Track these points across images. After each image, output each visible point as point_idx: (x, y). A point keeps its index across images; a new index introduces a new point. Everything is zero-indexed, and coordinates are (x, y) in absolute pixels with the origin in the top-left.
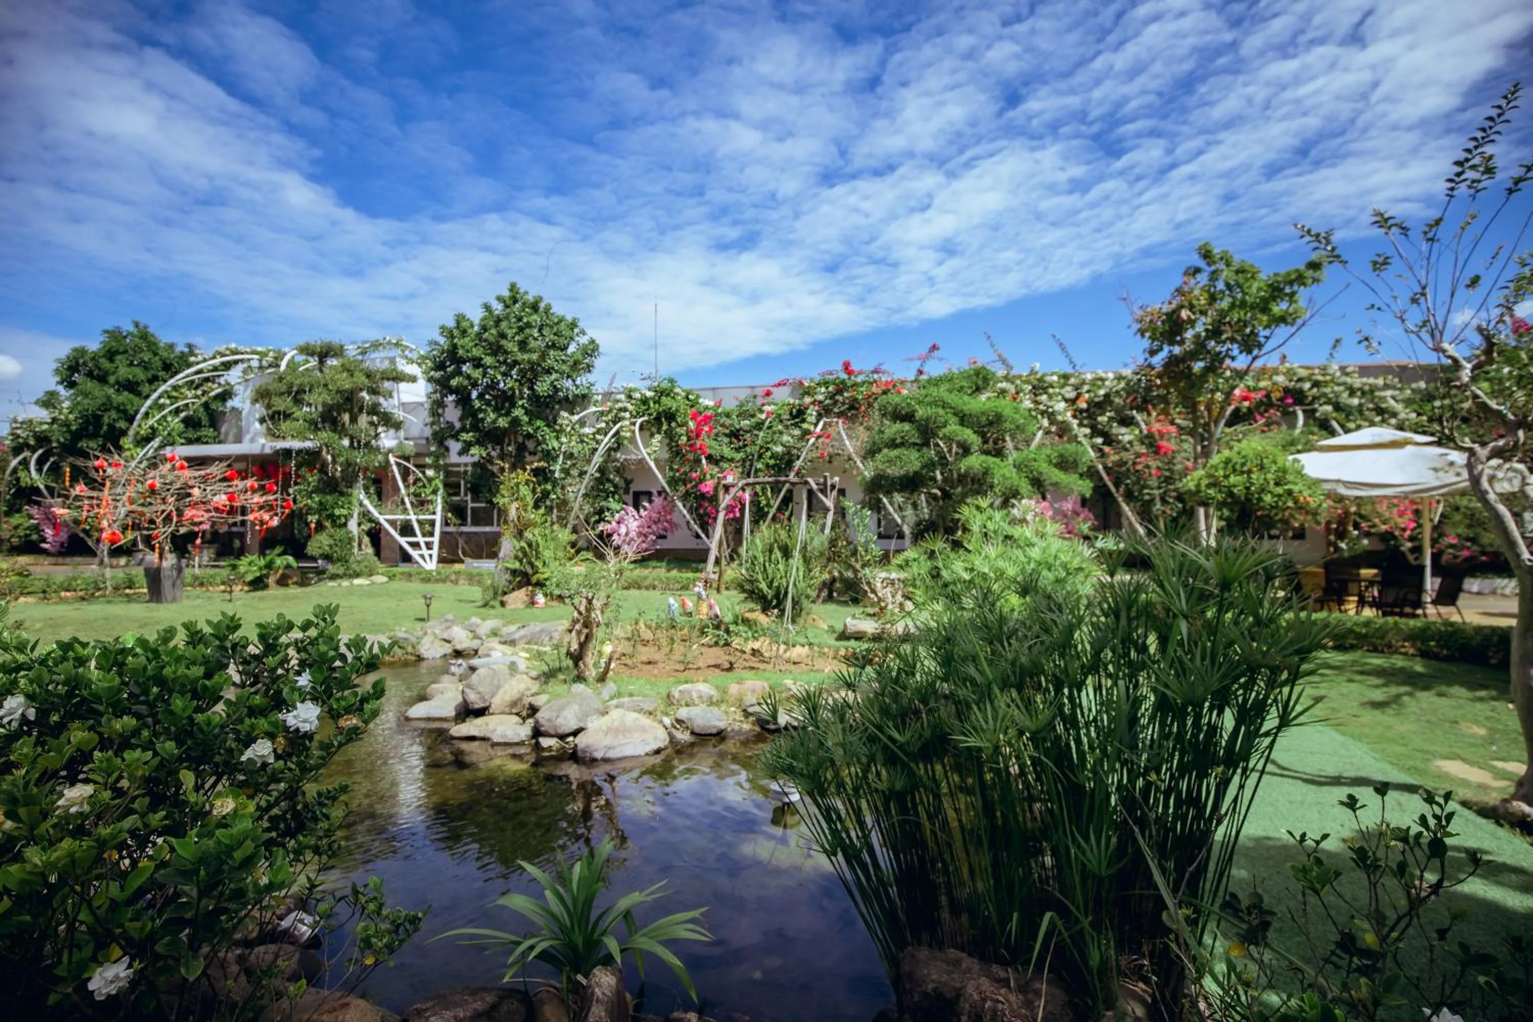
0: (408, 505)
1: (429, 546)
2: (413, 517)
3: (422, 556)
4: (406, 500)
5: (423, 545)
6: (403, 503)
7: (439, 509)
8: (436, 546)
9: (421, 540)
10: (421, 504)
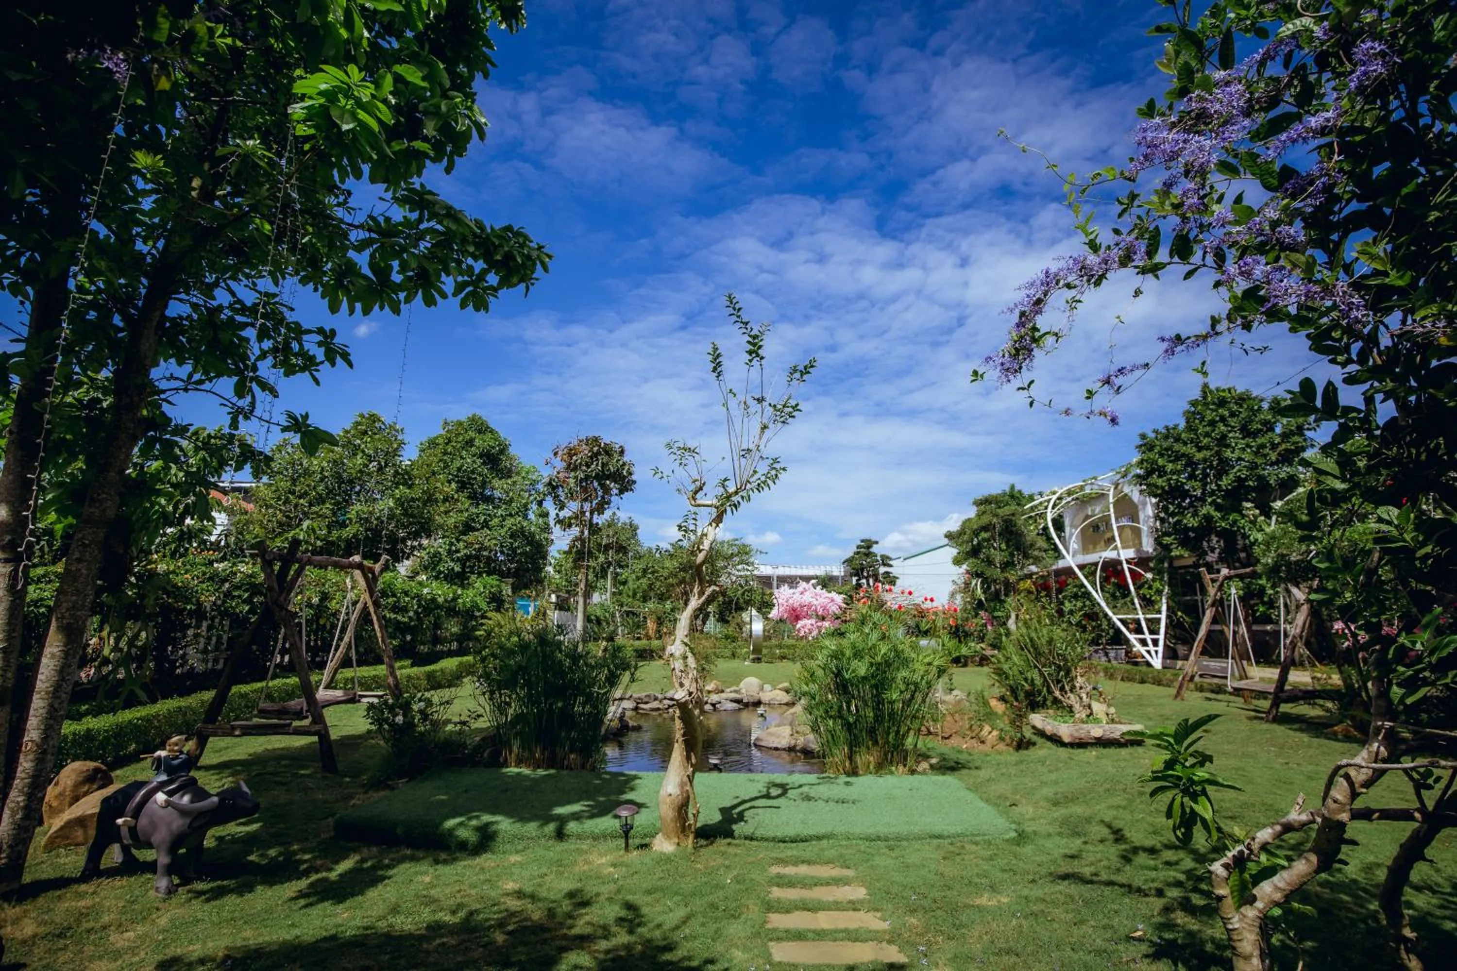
0: (1138, 606)
1: (1155, 642)
2: (1141, 616)
3: (1149, 652)
4: (1136, 601)
5: (1150, 642)
6: (1133, 604)
7: (1164, 608)
8: (1161, 643)
9: (1148, 637)
10: (1148, 603)
